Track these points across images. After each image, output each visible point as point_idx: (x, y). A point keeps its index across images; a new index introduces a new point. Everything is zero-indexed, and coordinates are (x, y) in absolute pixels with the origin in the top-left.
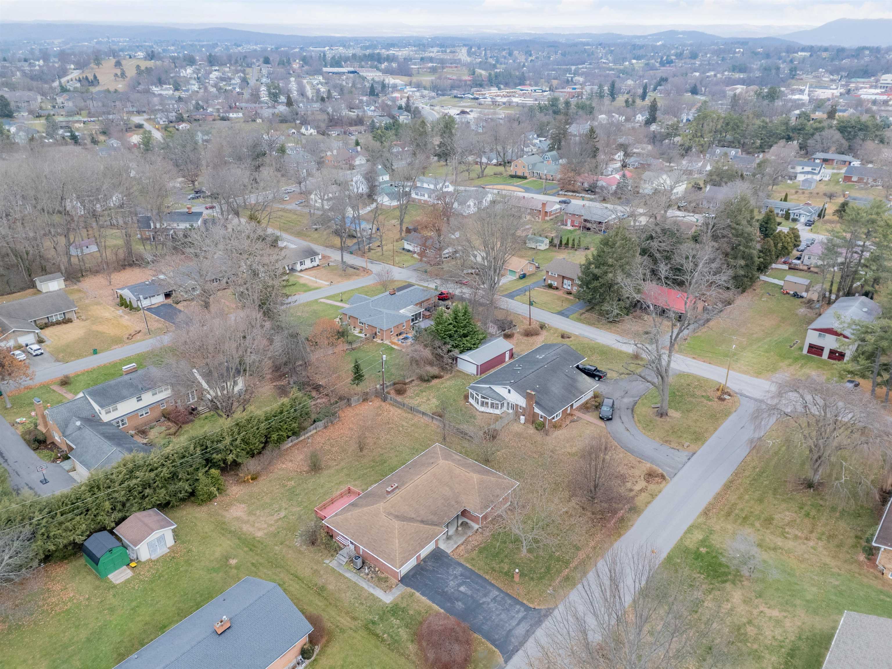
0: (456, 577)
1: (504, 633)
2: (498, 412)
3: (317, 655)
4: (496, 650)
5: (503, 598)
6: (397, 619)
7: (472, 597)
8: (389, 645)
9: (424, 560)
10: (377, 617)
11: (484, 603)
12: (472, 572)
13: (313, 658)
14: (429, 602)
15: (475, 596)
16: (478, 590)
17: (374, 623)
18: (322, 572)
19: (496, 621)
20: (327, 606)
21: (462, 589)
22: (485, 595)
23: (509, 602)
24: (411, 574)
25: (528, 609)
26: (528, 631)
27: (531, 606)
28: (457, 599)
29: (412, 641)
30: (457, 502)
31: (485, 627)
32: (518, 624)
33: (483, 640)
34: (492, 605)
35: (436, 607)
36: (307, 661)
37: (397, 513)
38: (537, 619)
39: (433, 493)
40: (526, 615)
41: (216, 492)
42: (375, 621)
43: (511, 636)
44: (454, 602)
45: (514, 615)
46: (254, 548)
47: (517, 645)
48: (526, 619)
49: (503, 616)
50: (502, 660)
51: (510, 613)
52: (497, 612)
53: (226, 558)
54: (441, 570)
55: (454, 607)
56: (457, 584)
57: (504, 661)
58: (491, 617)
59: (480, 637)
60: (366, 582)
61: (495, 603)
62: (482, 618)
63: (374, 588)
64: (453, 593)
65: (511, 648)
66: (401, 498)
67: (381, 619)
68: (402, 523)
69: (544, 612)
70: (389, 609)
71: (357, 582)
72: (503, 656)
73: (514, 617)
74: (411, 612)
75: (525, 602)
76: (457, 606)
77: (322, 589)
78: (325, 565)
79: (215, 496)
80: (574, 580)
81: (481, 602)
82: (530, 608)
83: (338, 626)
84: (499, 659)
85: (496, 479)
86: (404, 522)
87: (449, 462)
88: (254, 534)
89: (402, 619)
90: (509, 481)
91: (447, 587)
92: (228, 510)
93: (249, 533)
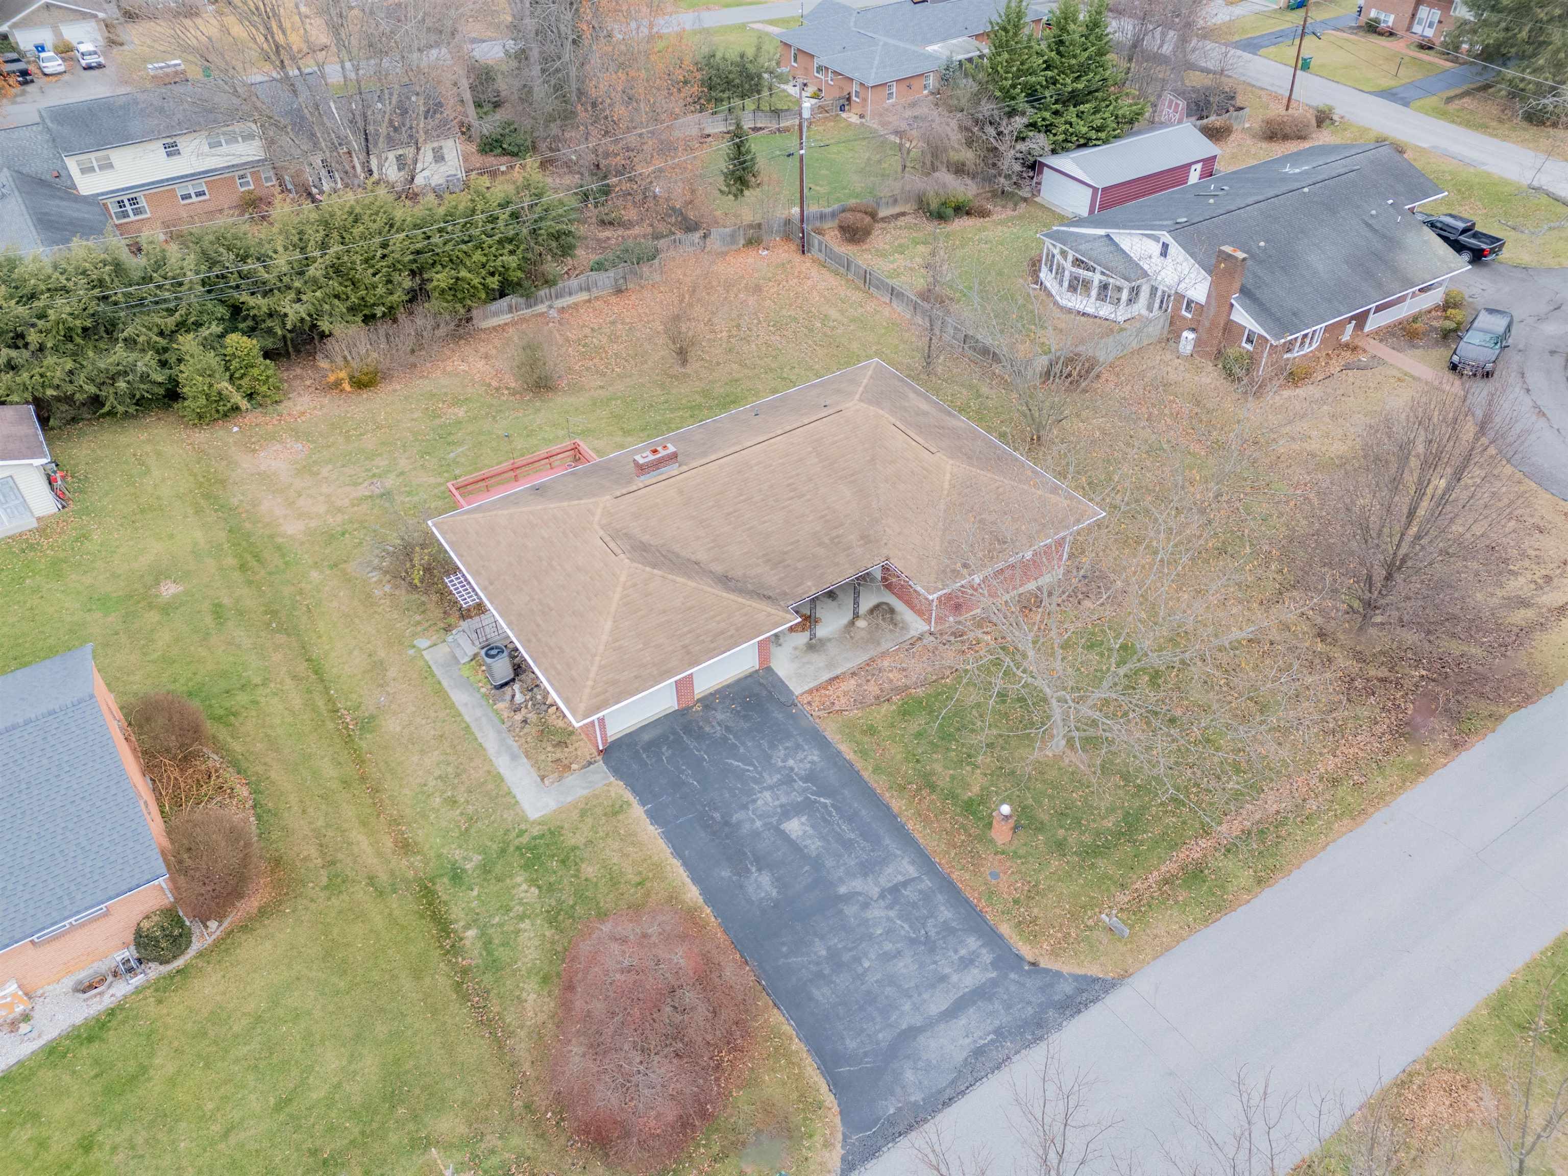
0: (788, 780)
1: (885, 1037)
2: (1115, 313)
3: (200, 955)
4: (829, 1099)
5: (926, 897)
6: (533, 882)
7: (817, 864)
8: (465, 971)
9: (708, 702)
10: (477, 858)
11: (848, 898)
12: (852, 776)
13: (179, 963)
14: (662, 849)
15: (829, 863)
16: (848, 845)
17: (457, 876)
18: (392, 673)
19: (872, 978)
20: (346, 783)
21: (795, 827)
22: (867, 869)
23: (946, 914)
24: (646, 737)
25: (1008, 960)
26: (979, 1052)
27: (1027, 951)
28: (762, 863)
29: (545, 979)
30: (866, 539)
31: (822, 994)
32: (950, 1014)
33: (797, 1045)
34: (876, 912)
35: (677, 872)
36: (155, 971)
37: (646, 538)
38: (1030, 1010)
39: (792, 498)
40: (994, 983)
41: (238, 398)
42: (464, 871)
43: (908, 1057)
44: (748, 871)
45: (947, 970)
46: (253, 563)
47: (915, 1104)
48: (990, 999)
49: (905, 966)
50: (838, 1151)
51: (935, 963)
52: (888, 946)
53: (159, 575)
54: (749, 744)
55: (741, 887)
56: (782, 806)
57: (844, 1159)
58: (857, 960)
59: (788, 1028)
60: (499, 732)
61: (890, 907)
62: (824, 953)
63: (514, 757)
64: (756, 834)
65: (892, 1111)
66: (681, 492)
67: (485, 869)
68: (648, 569)
69: (1068, 988)
70: (525, 839)
71: (474, 728)
72: (845, 1137)
73: (943, 978)
74: (589, 871)
75: (1005, 929)
76: (751, 889)
77: (368, 724)
78: (411, 652)
79: (236, 409)
80: (1222, 887)
81: (842, 890)
82: (1020, 958)
83: (332, 863)
84: (828, 1144)
85: (1026, 488)
86: (654, 568)
87: (881, 412)
88: (279, 525)
89: (549, 889)
90: (1067, 502)
91: (744, 807)
92: (254, 451)
93: (267, 520)
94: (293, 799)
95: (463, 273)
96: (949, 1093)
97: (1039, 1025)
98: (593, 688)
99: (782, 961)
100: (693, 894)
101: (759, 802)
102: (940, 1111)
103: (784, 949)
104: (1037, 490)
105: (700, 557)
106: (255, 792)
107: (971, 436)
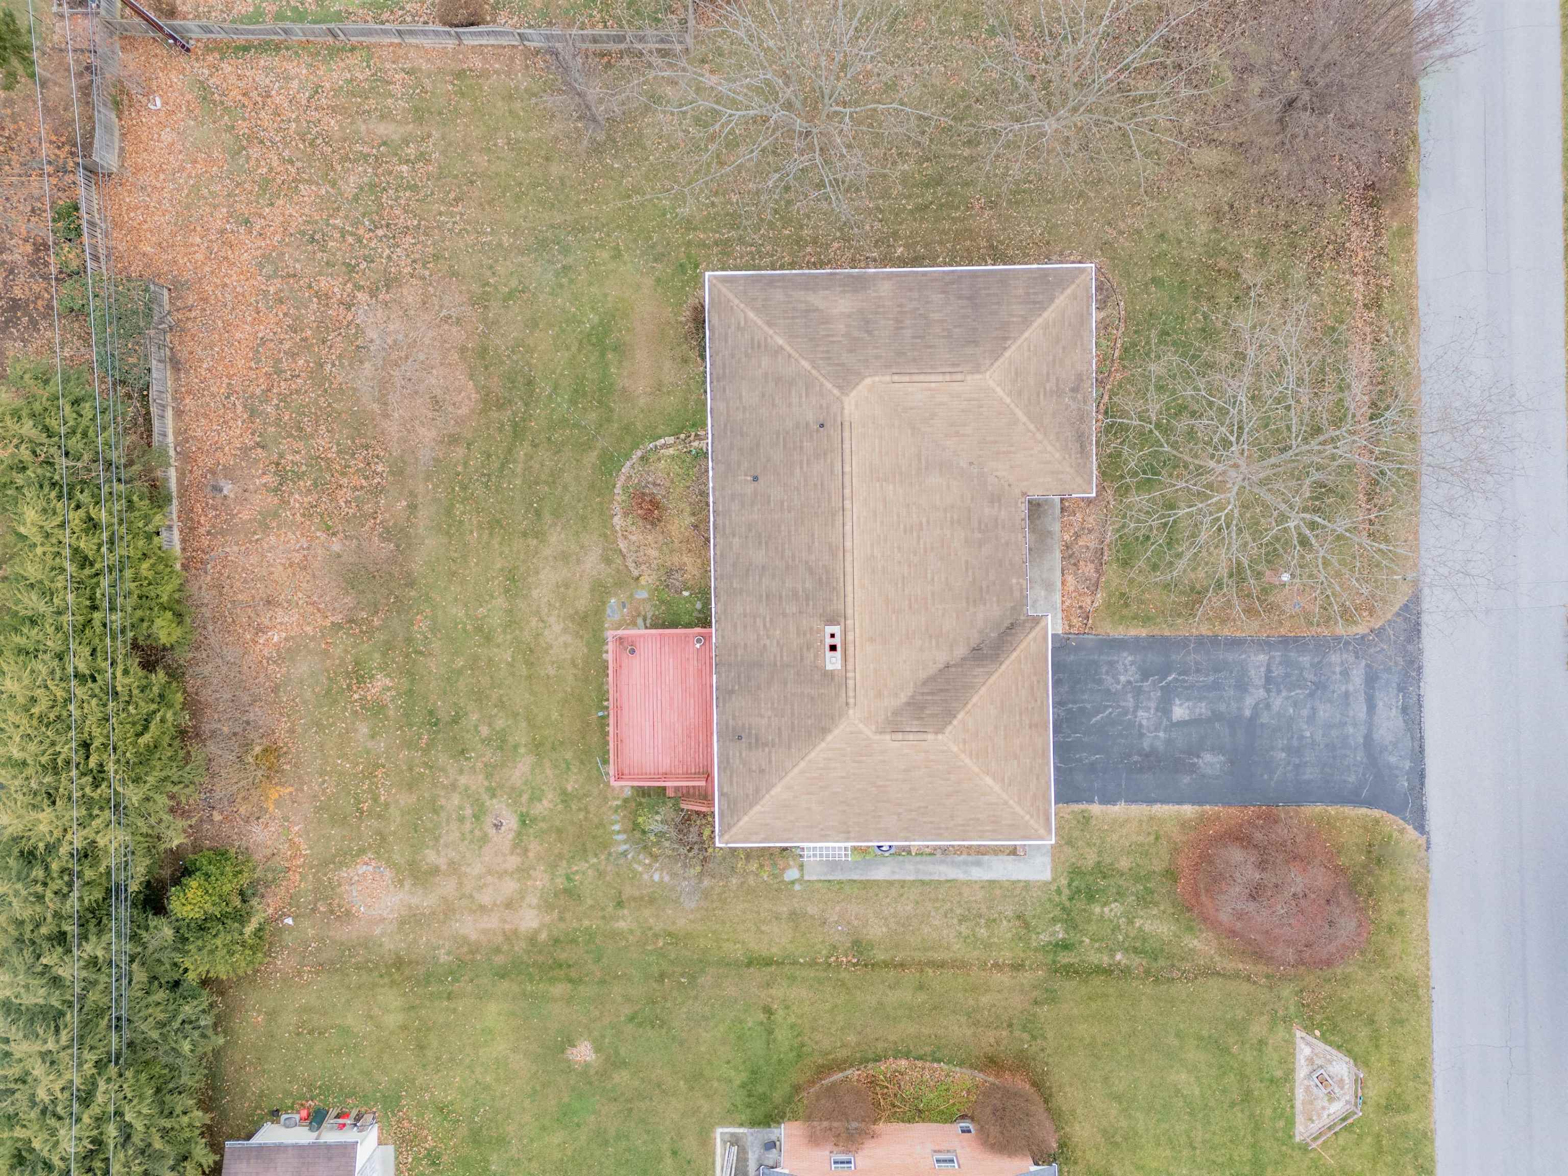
0: (1138, 691)
1: (1360, 756)
4: (1376, 813)
5: (1286, 662)
6: (1106, 903)
7: (1217, 716)
8: (1148, 973)
10: (1058, 927)
11: (1255, 715)
12: (1162, 643)
14: (1138, 810)
15: (1222, 707)
16: (1216, 686)
17: (1066, 946)
18: (812, 910)
19: (1318, 737)
21: (1179, 712)
22: (1242, 687)
23: (1305, 660)
25: (1360, 645)
26: (1404, 710)
27: (1361, 629)
28: (1194, 751)
29: (1190, 929)
30: (995, 499)
31: (1310, 774)
32: (1371, 707)
33: (1332, 810)
34: (1277, 703)
35: (1165, 810)
37: (903, 698)
38: (1399, 659)
39: (919, 538)
40: (1369, 666)
42: (1063, 940)
43: (1381, 752)
44: (1194, 765)
45: (1343, 688)
46: (572, 971)
47: (1411, 768)
48: (1378, 678)
49: (1325, 712)
50: (1410, 828)
51: (1334, 692)
52: (1305, 712)
53: (551, 1055)
54: (1086, 697)
55: (1203, 776)
56: (1157, 710)
57: (1415, 829)
58: (1301, 738)
59: (1319, 808)
61: (1279, 692)
62: (1284, 755)
63: (978, 864)
64: (1169, 742)
65: (1406, 784)
66: (872, 640)
67: (1071, 926)
68: (955, 722)
69: (1401, 625)
70: (1066, 892)
71: (926, 878)
72: (1404, 819)
73: (1347, 695)
74: (1124, 863)
75: (1340, 630)
76: (1209, 771)
77: (858, 946)
78: (797, 887)
81: (1247, 713)
82: (1363, 637)
83: (1010, 1025)
84: (1402, 831)
85: (1040, 320)
86: (955, 717)
87: (868, 381)
88: (515, 932)
89: (1120, 895)
90: (1069, 291)
91: (1141, 735)
92: (348, 913)
93: (501, 939)
94: (927, 1031)
96: (1416, 744)
97: (1412, 662)
99: (1272, 783)
100: (1188, 810)
101: (1144, 722)
102: (1423, 758)
103: (1266, 777)
104: (1045, 309)
105: (942, 657)
106: (907, 1056)
107: (916, 295)
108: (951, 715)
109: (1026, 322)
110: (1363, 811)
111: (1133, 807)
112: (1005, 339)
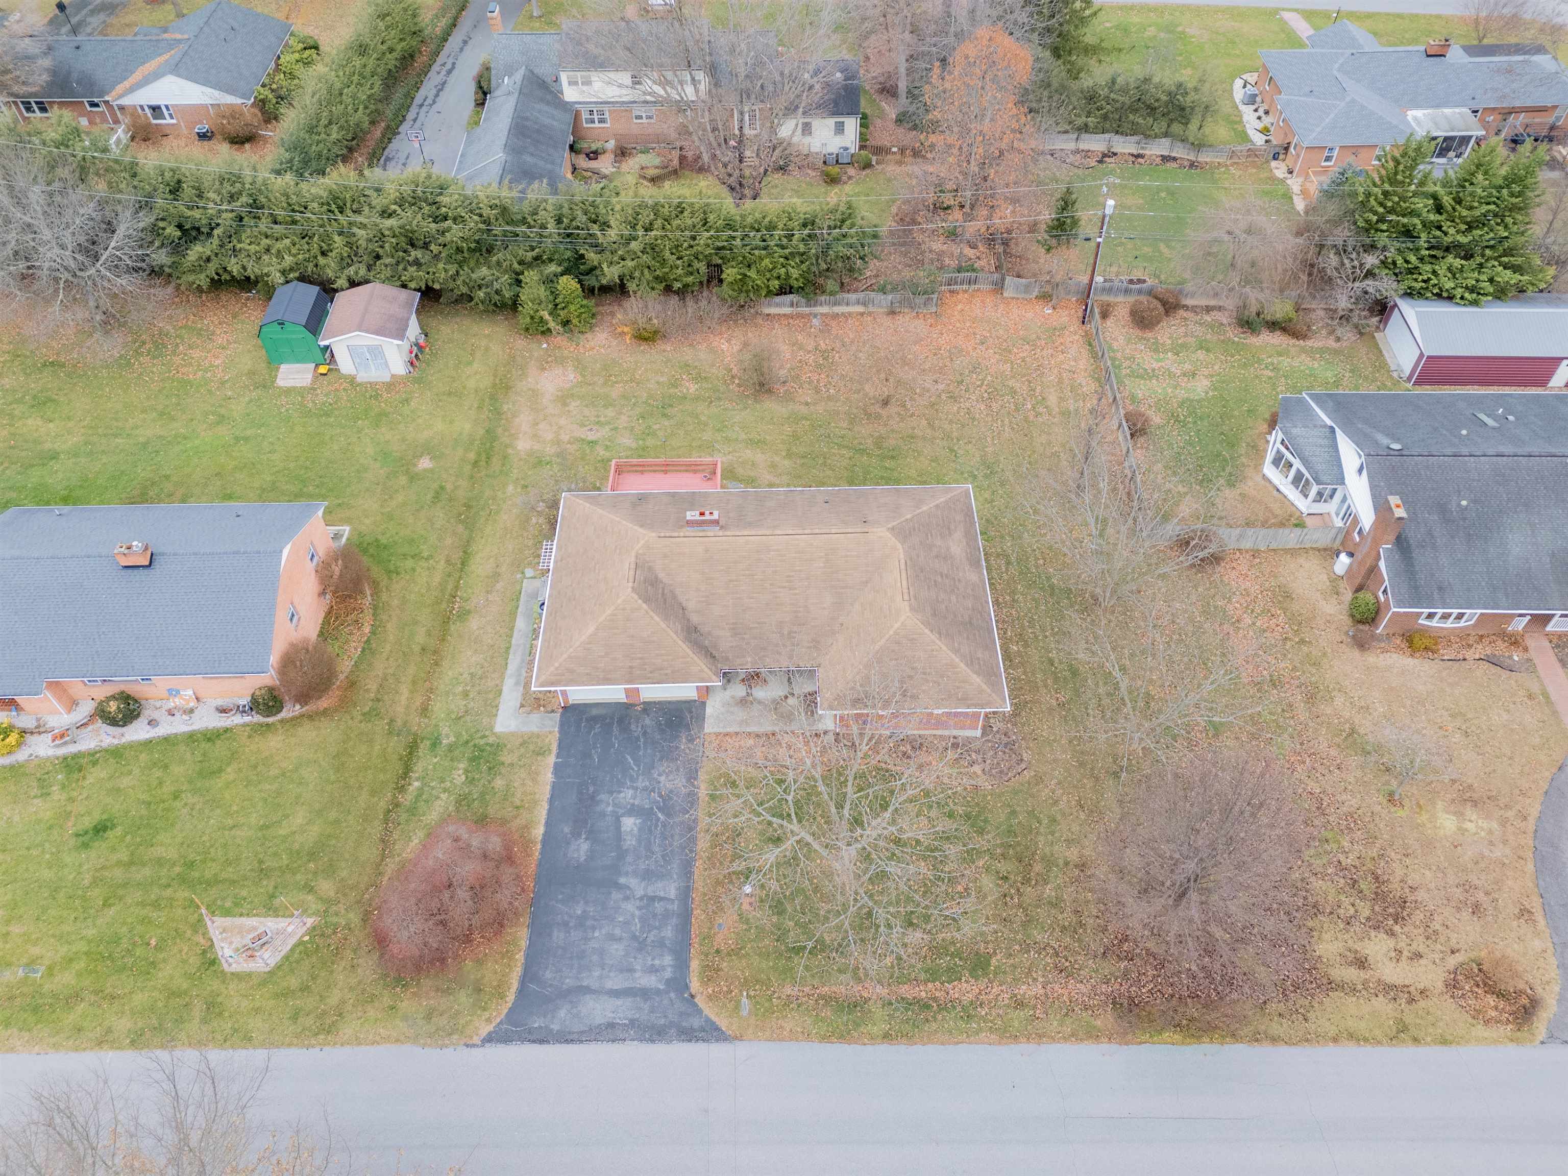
0: (651, 790)
1: (569, 982)
2: (1303, 505)
3: (282, 721)
4: (511, 997)
5: (667, 915)
6: (466, 771)
7: (622, 854)
8: (397, 805)
9: (648, 707)
10: (453, 739)
11: (621, 887)
12: (691, 807)
13: (270, 720)
14: (545, 792)
15: (629, 859)
16: (650, 854)
17: (435, 744)
18: (500, 585)
19: (594, 944)
20: (424, 651)
21: (629, 823)
22: (648, 876)
23: (668, 933)
24: (594, 712)
25: (679, 984)
26: (611, 1026)
27: (695, 985)
28: (592, 836)
30: (815, 644)
31: (558, 936)
32: (616, 994)
33: (520, 957)
34: (630, 907)
35: (542, 813)
36: (258, 718)
37: (661, 575)
38: (662, 1021)
39: (784, 587)
40: (658, 992)
41: (552, 325)
42: (441, 743)
43: (571, 1002)
44: (579, 835)
45: (638, 967)
46: (483, 463)
47: (552, 1030)
48: (646, 1000)
49: (617, 950)
50: (490, 1028)
51: (635, 958)
52: (617, 932)
53: (428, 449)
54: (649, 751)
55: (568, 843)
56: (633, 805)
57: (490, 1033)
58: (594, 928)
59: (524, 944)
60: (523, 661)
61: (639, 908)
62: (579, 912)
63: (517, 683)
64: (603, 814)
65: (536, 1025)
66: (707, 551)
67: (451, 748)
68: (640, 601)
69: (696, 1022)
70: (482, 742)
71: (512, 651)
72: (501, 1023)
73: (631, 970)
74: (499, 783)
75: (695, 965)
76: (573, 847)
77: (464, 615)
78: (519, 576)
79: (549, 330)
80: (858, 1025)
81: (622, 880)
82: (687, 987)
83: (378, 700)
84: (489, 1020)
85: (957, 660)
86: (645, 602)
87: (899, 546)
88: (517, 439)
89: (471, 781)
90: (984, 687)
91: (611, 793)
92: (544, 369)
93: (513, 432)
94: (388, 647)
95: (752, 273)
96: (575, 1036)
97: (659, 1033)
98: (557, 669)
99: (553, 902)
100: (539, 831)
101: (622, 795)
102: (561, 1042)
103: (560, 897)
104: (967, 666)
105: (691, 605)
106: (373, 633)
107: (969, 591)
108: (647, 600)
109: (956, 651)
110: (515, 985)
111: (549, 787)
112: (940, 634)
